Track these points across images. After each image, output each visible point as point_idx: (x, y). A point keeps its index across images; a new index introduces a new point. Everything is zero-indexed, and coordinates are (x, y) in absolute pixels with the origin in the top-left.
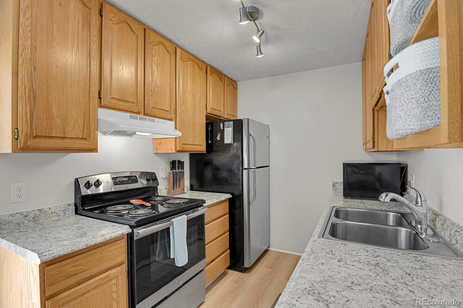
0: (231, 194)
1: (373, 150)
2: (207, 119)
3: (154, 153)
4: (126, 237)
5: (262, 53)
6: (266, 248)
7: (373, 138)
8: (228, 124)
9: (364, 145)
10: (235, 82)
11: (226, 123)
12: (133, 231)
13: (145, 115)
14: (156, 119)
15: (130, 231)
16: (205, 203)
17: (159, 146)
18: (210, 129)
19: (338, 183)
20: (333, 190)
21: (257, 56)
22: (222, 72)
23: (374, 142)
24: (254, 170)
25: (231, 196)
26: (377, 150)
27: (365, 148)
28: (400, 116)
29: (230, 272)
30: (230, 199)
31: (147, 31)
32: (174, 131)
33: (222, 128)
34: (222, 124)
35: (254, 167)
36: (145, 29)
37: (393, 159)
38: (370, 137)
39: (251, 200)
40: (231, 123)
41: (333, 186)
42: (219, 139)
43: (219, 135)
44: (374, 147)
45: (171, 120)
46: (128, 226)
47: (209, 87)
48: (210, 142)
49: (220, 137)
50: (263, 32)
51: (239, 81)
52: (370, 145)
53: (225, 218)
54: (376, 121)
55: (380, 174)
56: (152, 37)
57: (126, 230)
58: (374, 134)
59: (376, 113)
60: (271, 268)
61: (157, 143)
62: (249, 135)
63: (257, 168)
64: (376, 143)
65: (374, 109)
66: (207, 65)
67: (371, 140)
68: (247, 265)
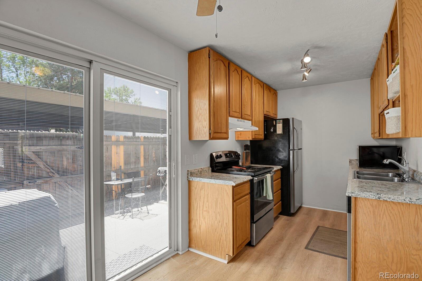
0: (282, 166)
1: (379, 138)
2: (264, 118)
3: (236, 140)
4: (250, 181)
5: (306, 79)
6: (300, 205)
7: (379, 131)
8: (279, 122)
9: (372, 134)
10: (276, 91)
11: (278, 121)
12: (253, 178)
13: (242, 118)
14: (245, 121)
15: (252, 178)
16: (274, 169)
17: (240, 136)
18: (265, 125)
19: (353, 160)
20: (350, 165)
21: (302, 80)
22: (271, 86)
23: (380, 133)
24: (297, 150)
25: (282, 167)
26: (382, 138)
27: (373, 136)
28: (390, 128)
29: (281, 216)
30: (281, 169)
31: (243, 71)
32: (251, 126)
33: (275, 124)
34: (274, 122)
35: (297, 148)
36: (241, 71)
37: (393, 143)
38: (377, 130)
39: (295, 170)
40: (281, 121)
41: (350, 162)
42: (272, 131)
43: (272, 128)
44: (380, 136)
45: (250, 120)
46: (250, 176)
47: (265, 97)
48: (266, 133)
49: (273, 130)
50: (311, 69)
51: (279, 90)
52: (377, 135)
53: (279, 181)
54: (381, 121)
55: (383, 153)
56: (245, 74)
57: (250, 178)
58: (380, 129)
59: (381, 116)
60: (307, 215)
61: (238, 134)
62: (294, 128)
63: (299, 149)
64: (381, 134)
65: (379, 115)
66: (264, 83)
67: (378, 132)
68: (292, 211)
